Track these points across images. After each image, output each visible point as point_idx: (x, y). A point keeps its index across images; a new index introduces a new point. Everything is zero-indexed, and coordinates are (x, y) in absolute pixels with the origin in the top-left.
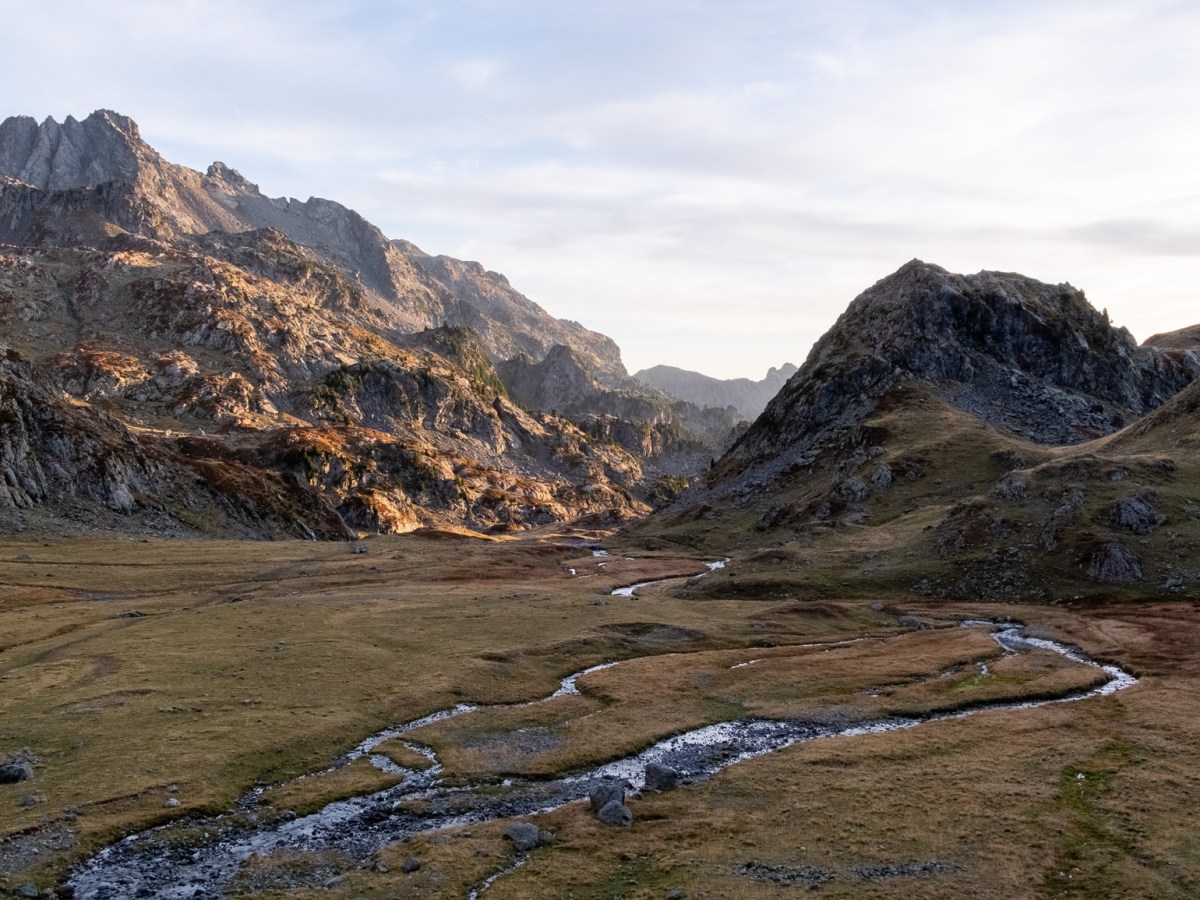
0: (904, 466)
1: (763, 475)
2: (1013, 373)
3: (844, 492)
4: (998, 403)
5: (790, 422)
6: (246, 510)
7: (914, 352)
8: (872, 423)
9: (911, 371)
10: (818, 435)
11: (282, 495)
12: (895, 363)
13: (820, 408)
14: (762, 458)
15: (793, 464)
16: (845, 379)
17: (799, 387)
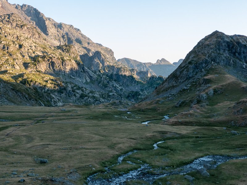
0: (217, 90)
1: (174, 92)
2: (244, 64)
3: (200, 97)
4: (240, 73)
5: (182, 76)
6: (25, 97)
7: (217, 57)
8: (206, 77)
9: (216, 63)
10: (190, 80)
11: (34, 93)
12: (212, 60)
13: (190, 73)
14: (173, 87)
15: (183, 88)
16: (198, 65)
17: (184, 66)
